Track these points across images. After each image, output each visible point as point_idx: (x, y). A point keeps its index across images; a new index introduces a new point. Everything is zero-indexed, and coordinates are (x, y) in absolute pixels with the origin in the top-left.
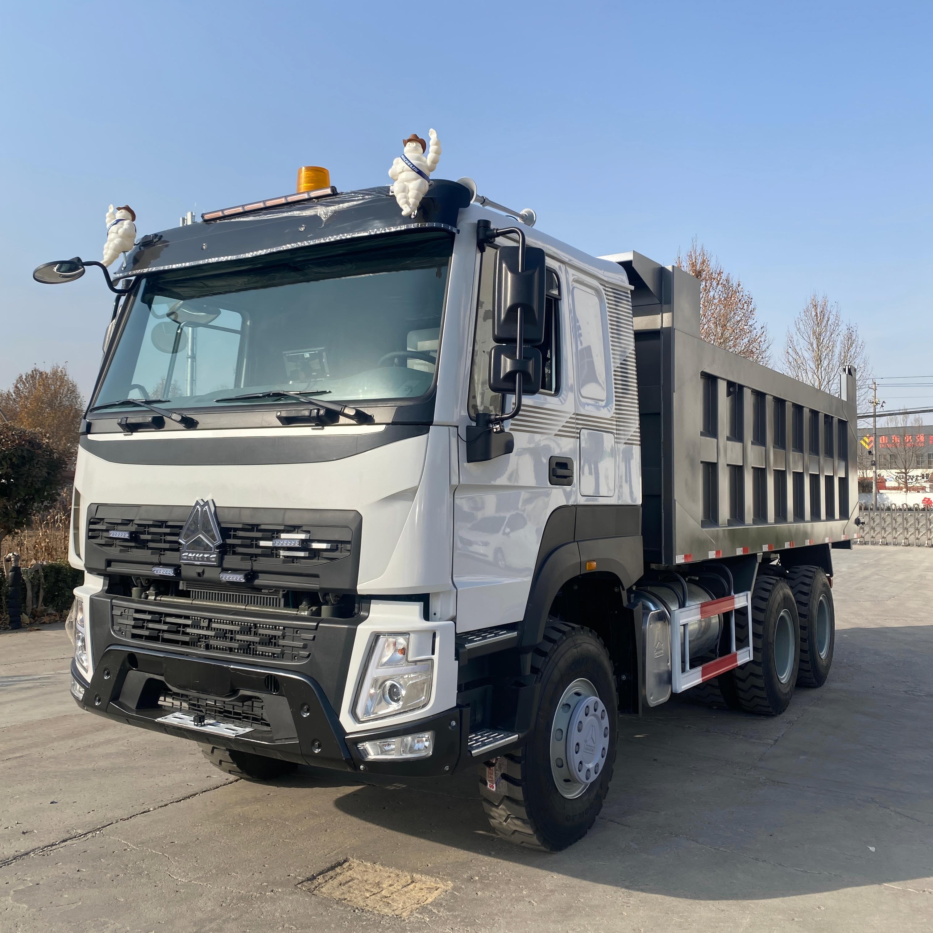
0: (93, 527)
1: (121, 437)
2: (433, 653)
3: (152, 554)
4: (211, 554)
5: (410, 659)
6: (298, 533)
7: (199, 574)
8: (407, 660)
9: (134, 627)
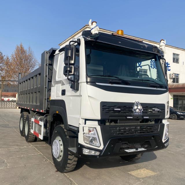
1: (110, 85)
6: (155, 108)
7: (137, 118)
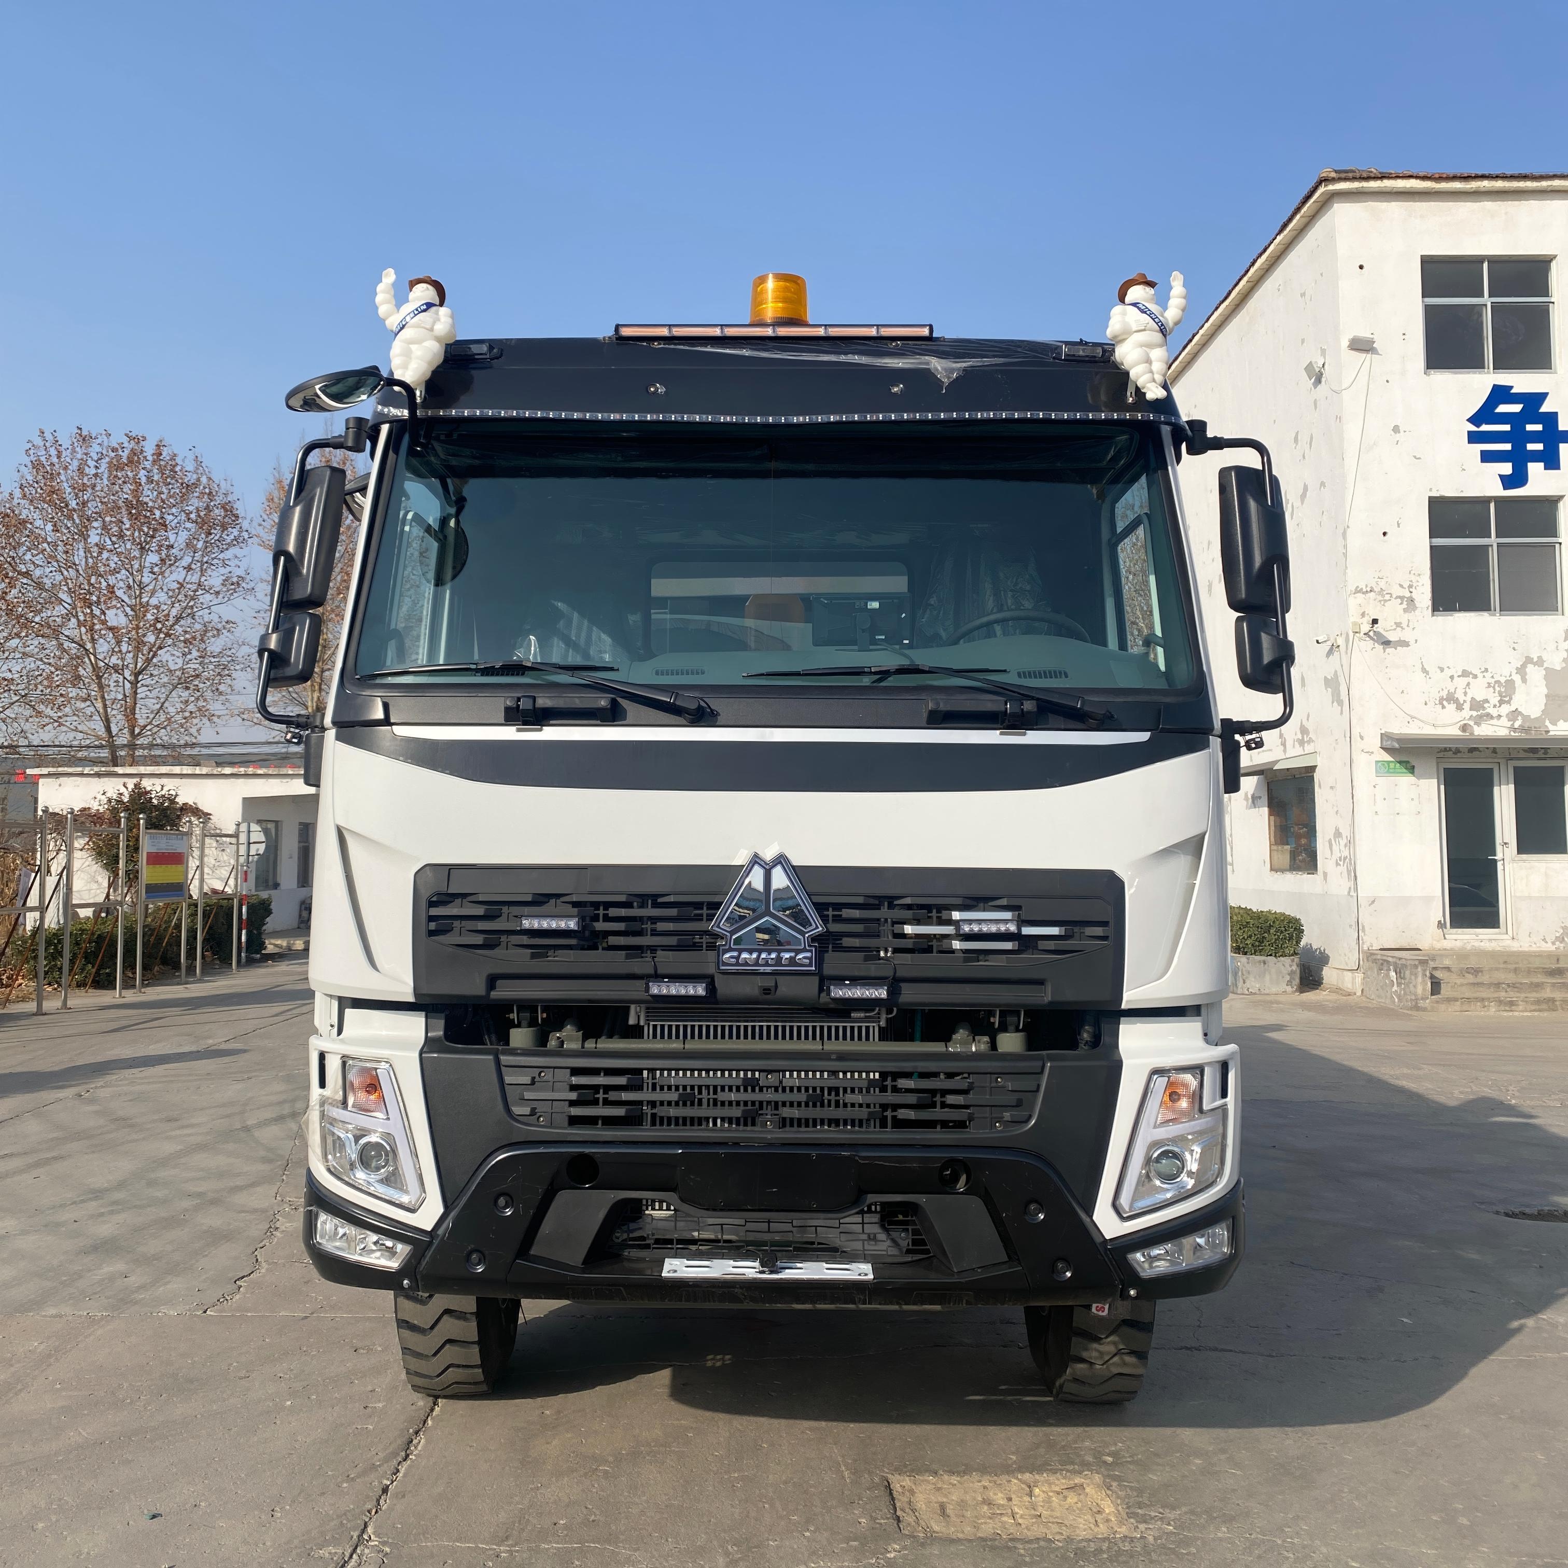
0: (434, 911)
1: (510, 733)
2: (1224, 1094)
3: (627, 957)
4: (798, 952)
5: (1206, 1107)
6: (984, 911)
7: (766, 991)
8: (1201, 1111)
9: (572, 1103)
